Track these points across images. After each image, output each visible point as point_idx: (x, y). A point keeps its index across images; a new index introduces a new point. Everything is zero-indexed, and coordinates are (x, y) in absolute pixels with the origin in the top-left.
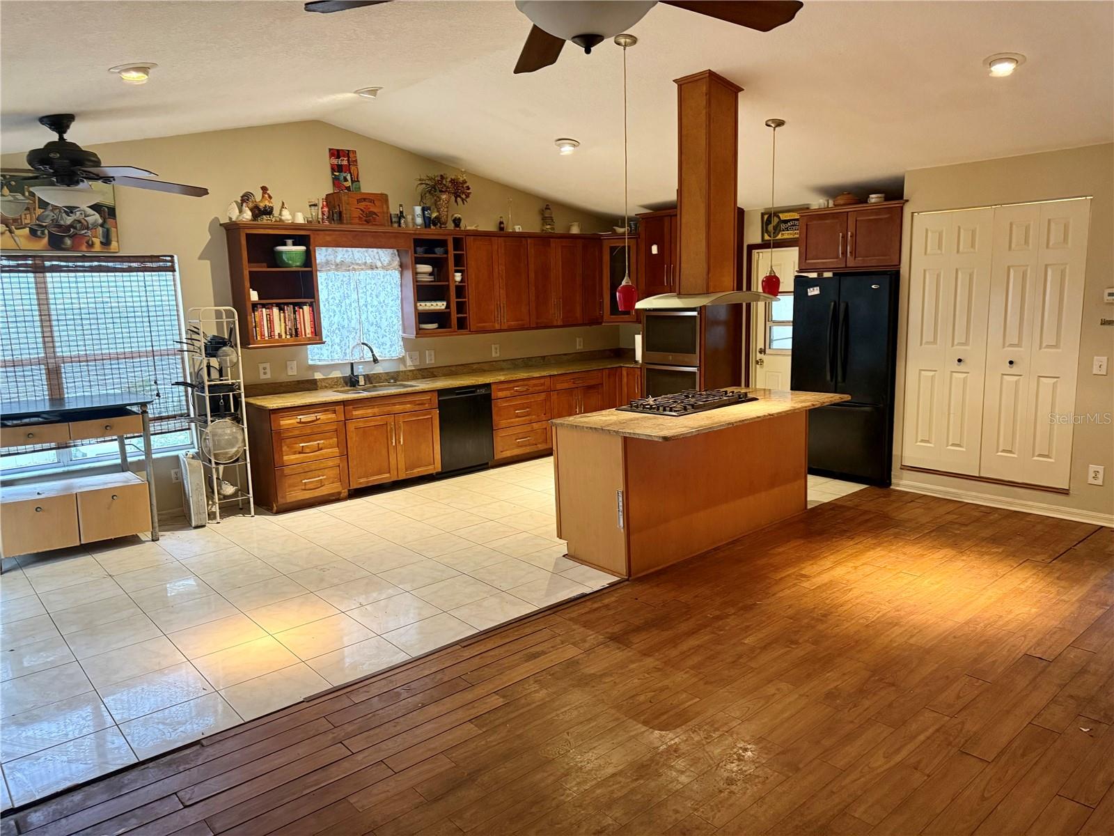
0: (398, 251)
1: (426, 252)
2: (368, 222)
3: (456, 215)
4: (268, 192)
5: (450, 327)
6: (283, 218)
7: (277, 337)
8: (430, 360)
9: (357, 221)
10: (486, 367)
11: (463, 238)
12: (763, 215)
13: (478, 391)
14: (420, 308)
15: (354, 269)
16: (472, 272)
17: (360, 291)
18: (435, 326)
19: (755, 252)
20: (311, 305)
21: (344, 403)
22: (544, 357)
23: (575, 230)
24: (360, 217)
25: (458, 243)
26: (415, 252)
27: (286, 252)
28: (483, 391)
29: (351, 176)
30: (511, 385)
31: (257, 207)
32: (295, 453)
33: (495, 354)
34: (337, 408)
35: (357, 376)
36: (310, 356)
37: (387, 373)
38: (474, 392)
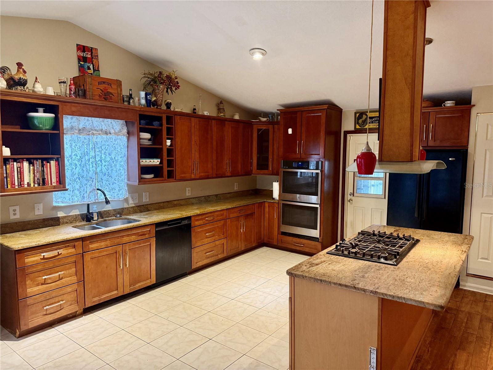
0: (126, 122)
1: (147, 124)
2: (106, 99)
3: (168, 101)
4: (23, 67)
5: (162, 177)
6: (36, 90)
7: (26, 186)
8: (146, 200)
9: (97, 97)
10: (182, 202)
11: (173, 116)
12: (356, 113)
13: (183, 222)
14: (142, 163)
15: (93, 134)
16: (178, 140)
17: (97, 150)
18: (152, 176)
19: (348, 135)
20: (57, 160)
21: (83, 239)
22: (217, 195)
23: (237, 117)
24: (100, 95)
25: (169, 120)
26: (140, 124)
27: (37, 117)
28: (186, 222)
29: (93, 66)
30: (204, 217)
31: (12, 79)
32: (38, 285)
33: (188, 194)
34: (76, 244)
35: (92, 213)
36: (54, 199)
37: (115, 210)
38: (180, 223)
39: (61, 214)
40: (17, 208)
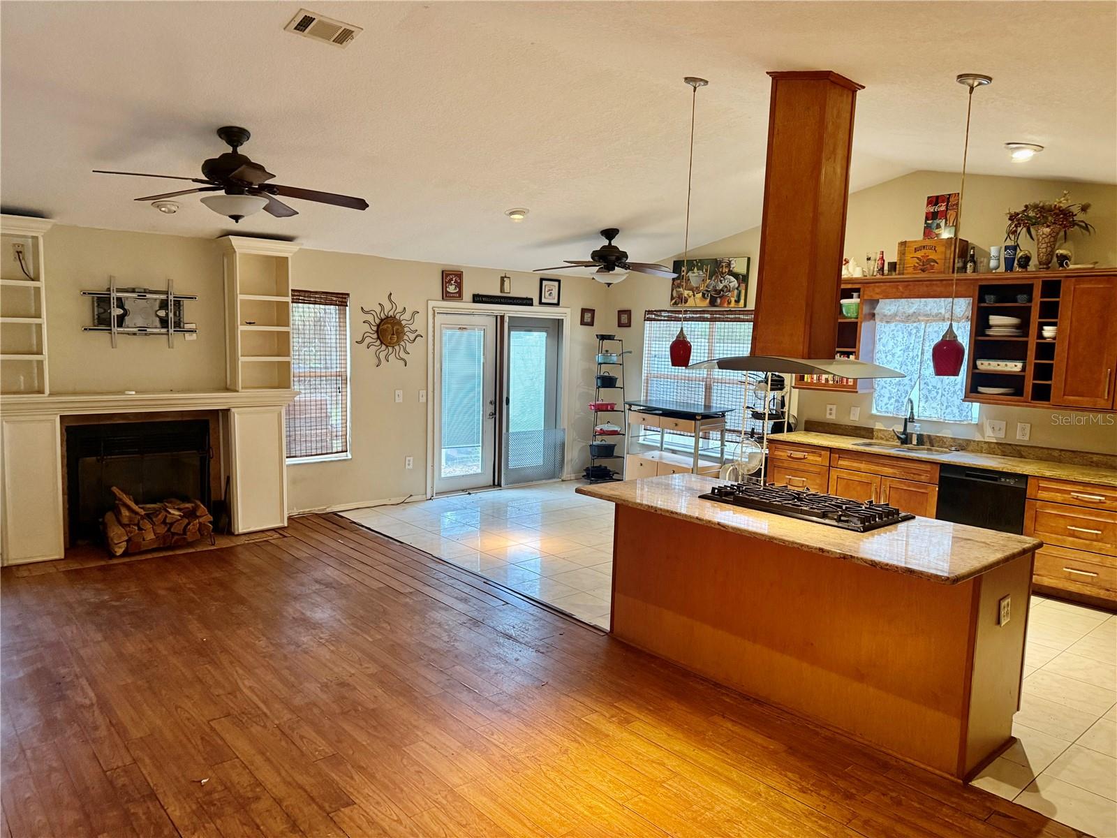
2: (923, 271)
5: (1022, 396)
8: (1021, 436)
11: (1061, 280)
14: (980, 367)
15: (922, 321)
16: (1066, 325)
17: (927, 344)
21: (831, 450)
24: (915, 266)
25: (1052, 288)
27: (848, 305)
28: (1010, 482)
29: (946, 221)
34: (823, 452)
35: (911, 434)
36: (874, 406)
37: (954, 439)
38: (995, 479)
39: (878, 426)
40: (834, 407)
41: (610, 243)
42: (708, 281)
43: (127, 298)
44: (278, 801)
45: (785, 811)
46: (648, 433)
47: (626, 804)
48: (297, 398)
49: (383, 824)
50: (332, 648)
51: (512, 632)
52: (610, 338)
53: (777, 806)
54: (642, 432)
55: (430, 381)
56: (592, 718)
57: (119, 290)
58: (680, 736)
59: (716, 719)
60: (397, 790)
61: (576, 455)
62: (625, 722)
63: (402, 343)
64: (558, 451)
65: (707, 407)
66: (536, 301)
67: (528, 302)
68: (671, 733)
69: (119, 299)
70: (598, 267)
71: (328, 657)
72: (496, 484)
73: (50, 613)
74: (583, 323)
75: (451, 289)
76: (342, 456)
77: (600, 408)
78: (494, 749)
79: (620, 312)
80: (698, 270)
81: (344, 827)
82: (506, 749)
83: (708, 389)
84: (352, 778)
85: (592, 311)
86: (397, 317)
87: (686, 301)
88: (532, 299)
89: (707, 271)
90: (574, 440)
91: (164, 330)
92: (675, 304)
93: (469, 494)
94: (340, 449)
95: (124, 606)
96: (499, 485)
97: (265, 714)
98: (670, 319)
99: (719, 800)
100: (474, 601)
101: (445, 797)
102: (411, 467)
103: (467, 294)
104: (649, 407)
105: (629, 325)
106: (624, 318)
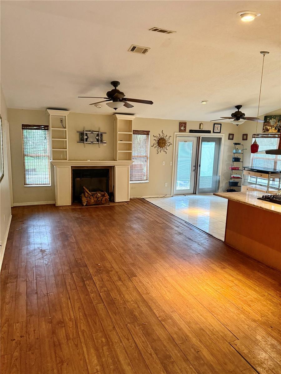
41: (238, 110)
42: (278, 123)
43: (88, 133)
44: (117, 272)
45: (273, 302)
46: (252, 178)
47: (218, 291)
48: (133, 163)
49: (144, 283)
50: (137, 235)
51: (191, 238)
52: (239, 144)
53: (270, 300)
54: (249, 178)
55: (174, 159)
56: (212, 266)
57: (86, 131)
58: (241, 275)
59: (256, 272)
60: (149, 275)
61: (223, 185)
62: (223, 268)
63: (165, 146)
64: (217, 183)
65: (275, 169)
66: (212, 132)
67: (209, 132)
68: (238, 273)
69: (86, 134)
70: (234, 119)
71: (136, 238)
72: (195, 193)
73: (66, 219)
74: (229, 139)
75: (182, 128)
76: (146, 181)
77: (233, 169)
78: (179, 269)
79: (243, 135)
80: (274, 119)
81: (133, 282)
82: (183, 269)
83: (275, 163)
84: (137, 270)
85: (233, 135)
86: (164, 138)
87: (269, 131)
88: (210, 131)
89: (277, 119)
90: (223, 180)
91: (98, 143)
92: (264, 131)
93: (185, 196)
94: (145, 179)
95: (85, 219)
96: (196, 194)
97: (117, 250)
98: (262, 137)
99: (249, 295)
100: (181, 227)
101: (162, 279)
102: (166, 186)
103: (188, 130)
104: (252, 169)
105: (246, 139)
106: (245, 137)
